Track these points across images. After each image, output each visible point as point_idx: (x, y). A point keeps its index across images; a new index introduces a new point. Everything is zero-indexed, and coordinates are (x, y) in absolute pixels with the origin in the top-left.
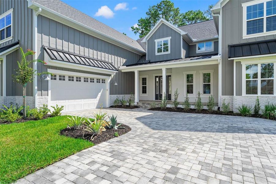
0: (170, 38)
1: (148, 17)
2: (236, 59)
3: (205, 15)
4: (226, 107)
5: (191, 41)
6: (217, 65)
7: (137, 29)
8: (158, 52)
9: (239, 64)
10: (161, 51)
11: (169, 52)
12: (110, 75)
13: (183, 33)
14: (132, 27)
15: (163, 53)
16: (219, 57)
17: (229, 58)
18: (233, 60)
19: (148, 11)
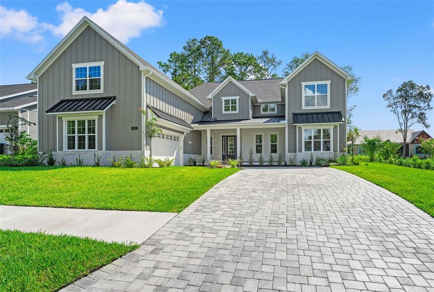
0: (239, 97)
1: (187, 53)
2: (298, 125)
3: (258, 61)
4: (292, 161)
5: (257, 101)
6: (284, 128)
7: (167, 66)
8: (226, 110)
9: (300, 128)
10: (229, 110)
11: (237, 112)
12: (183, 133)
13: (251, 94)
14: (158, 63)
15: (231, 112)
16: (286, 122)
17: (294, 123)
18: (296, 126)
19: (186, 45)
